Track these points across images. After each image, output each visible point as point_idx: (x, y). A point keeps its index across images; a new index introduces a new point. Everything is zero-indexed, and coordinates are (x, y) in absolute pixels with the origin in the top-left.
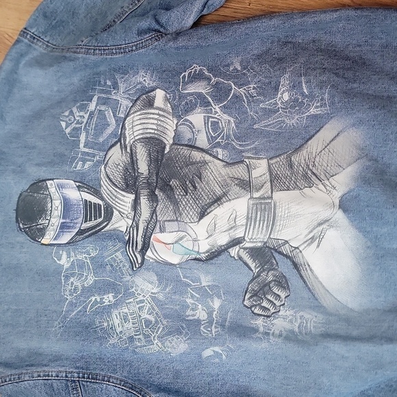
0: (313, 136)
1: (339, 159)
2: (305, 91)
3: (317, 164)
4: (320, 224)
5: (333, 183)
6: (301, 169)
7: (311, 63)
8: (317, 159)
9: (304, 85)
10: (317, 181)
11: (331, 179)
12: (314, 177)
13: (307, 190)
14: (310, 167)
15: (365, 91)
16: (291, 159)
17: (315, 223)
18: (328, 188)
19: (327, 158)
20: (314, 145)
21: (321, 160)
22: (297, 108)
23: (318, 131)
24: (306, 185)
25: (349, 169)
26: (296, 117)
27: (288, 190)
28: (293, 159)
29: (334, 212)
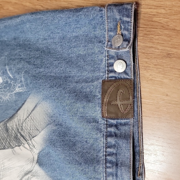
0: (21, 107)
1: (37, 124)
2: (11, 75)
3: (24, 128)
4: (26, 174)
5: (34, 142)
6: (13, 132)
7: (12, 55)
8: (24, 125)
9: (8, 72)
10: (24, 142)
11: (32, 140)
12: (22, 138)
13: (17, 149)
14: (20, 130)
15: (49, 74)
16: (7, 125)
17: (23, 173)
18: (31, 146)
19: (30, 124)
20: (22, 114)
21: (26, 125)
22: (8, 88)
23: (23, 104)
24: (17, 145)
25: (43, 132)
26: (9, 94)
27: (4, 149)
28: (8, 125)
29: (33, 166)
